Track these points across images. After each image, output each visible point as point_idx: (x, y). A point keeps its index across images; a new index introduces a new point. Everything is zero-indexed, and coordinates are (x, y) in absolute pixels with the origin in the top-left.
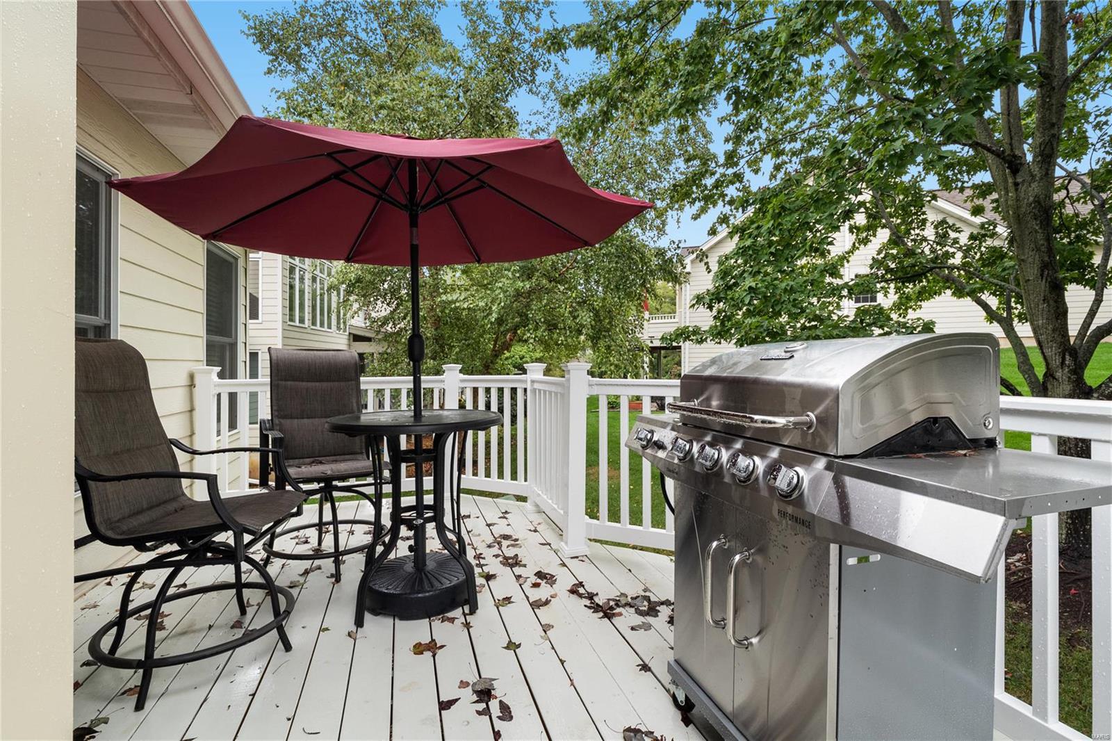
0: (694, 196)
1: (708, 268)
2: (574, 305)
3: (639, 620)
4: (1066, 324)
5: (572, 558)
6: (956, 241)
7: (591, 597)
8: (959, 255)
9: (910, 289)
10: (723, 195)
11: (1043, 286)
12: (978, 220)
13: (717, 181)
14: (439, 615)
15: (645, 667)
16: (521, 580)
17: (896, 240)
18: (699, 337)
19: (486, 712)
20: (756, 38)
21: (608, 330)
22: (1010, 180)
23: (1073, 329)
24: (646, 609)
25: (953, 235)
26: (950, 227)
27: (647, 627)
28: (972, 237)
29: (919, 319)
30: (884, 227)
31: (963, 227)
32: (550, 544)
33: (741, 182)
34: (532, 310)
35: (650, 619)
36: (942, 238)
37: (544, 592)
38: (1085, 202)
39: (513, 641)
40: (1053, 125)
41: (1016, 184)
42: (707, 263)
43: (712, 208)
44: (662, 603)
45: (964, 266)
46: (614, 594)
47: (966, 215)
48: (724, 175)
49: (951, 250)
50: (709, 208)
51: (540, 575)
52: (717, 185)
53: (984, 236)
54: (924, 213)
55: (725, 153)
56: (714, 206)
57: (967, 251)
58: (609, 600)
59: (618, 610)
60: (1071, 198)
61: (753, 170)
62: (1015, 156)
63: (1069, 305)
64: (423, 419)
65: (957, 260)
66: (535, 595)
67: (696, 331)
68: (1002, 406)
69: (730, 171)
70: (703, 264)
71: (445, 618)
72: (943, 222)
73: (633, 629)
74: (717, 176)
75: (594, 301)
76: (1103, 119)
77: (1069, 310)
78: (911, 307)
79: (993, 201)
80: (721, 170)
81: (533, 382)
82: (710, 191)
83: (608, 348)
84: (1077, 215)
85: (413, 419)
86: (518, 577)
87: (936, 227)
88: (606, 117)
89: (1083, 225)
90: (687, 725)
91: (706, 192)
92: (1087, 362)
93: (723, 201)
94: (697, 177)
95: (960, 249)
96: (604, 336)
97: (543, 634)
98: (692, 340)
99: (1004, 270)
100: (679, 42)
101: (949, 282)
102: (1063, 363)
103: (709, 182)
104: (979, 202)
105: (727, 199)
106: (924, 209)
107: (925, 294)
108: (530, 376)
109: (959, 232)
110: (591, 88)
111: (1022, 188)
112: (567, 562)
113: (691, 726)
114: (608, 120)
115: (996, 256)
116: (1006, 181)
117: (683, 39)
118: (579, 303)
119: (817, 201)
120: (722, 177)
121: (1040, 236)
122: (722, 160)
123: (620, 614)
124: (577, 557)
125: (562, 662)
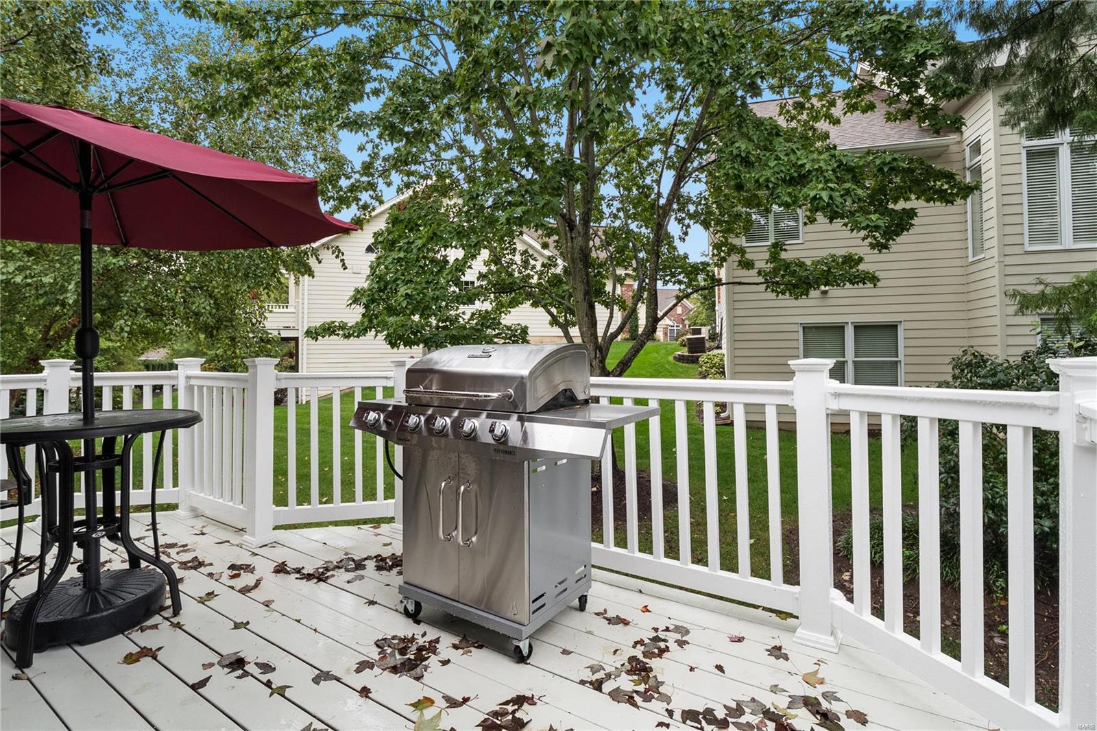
0: (329, 194)
1: (344, 265)
2: (188, 289)
3: (351, 575)
4: (596, 331)
5: (261, 547)
6: (534, 267)
7: (298, 571)
8: (536, 277)
9: (505, 298)
10: (357, 200)
11: (586, 304)
12: (547, 253)
13: (353, 185)
14: (135, 626)
15: (372, 603)
16: (216, 577)
17: (496, 260)
18: (347, 332)
19: (246, 674)
20: (409, 87)
21: (231, 320)
22: (569, 235)
23: (600, 332)
24: (354, 566)
25: (532, 262)
26: (530, 256)
27: (362, 578)
28: (543, 265)
29: (519, 324)
30: (485, 247)
31: (538, 258)
32: (228, 542)
33: (375, 191)
34: (127, 291)
35: (360, 572)
36: (526, 263)
37: (246, 579)
38: (602, 251)
39: (239, 621)
40: (589, 202)
41: (572, 238)
42: (342, 260)
43: (345, 209)
44: (366, 559)
45: (539, 284)
46: (320, 564)
47: (538, 247)
48: (358, 181)
49: (532, 273)
50: (343, 208)
51: (232, 567)
52: (353, 189)
53: (550, 265)
54: (514, 244)
55: (363, 163)
56: (348, 207)
57: (541, 274)
58: (318, 569)
59: (329, 574)
60: (595, 247)
61: (386, 183)
62: (571, 220)
63: (598, 319)
64: (96, 421)
65: (534, 281)
66: (239, 583)
67: (343, 326)
68: (591, 382)
69: (365, 179)
70: (339, 260)
71: (144, 628)
72: (526, 252)
73: (348, 582)
74: (353, 180)
75: (214, 287)
76: (611, 202)
77: (598, 323)
78: (503, 312)
79: (555, 241)
80: (357, 176)
81: (188, 378)
82: (345, 193)
83: (233, 339)
84: (598, 258)
85: (82, 423)
86: (211, 575)
87: (522, 255)
88: (245, 101)
89: (601, 265)
90: (419, 624)
91: (341, 193)
92: (607, 355)
93: (357, 204)
94: (335, 178)
95: (536, 273)
96: (226, 326)
97: (267, 608)
98: (338, 335)
99: (563, 292)
100: (320, 49)
101: (530, 296)
102: (596, 356)
103: (344, 183)
104: (546, 240)
105: (361, 203)
106: (515, 241)
107: (514, 303)
108: (181, 372)
109: (536, 260)
110: (229, 68)
111: (575, 242)
112: (256, 551)
113: (422, 624)
114: (247, 105)
115: (556, 281)
116: (566, 234)
117: (325, 48)
118: (194, 288)
119: (459, 233)
120: (357, 182)
121: (583, 273)
122: (358, 167)
123: (333, 576)
124: (266, 545)
125: (299, 621)
